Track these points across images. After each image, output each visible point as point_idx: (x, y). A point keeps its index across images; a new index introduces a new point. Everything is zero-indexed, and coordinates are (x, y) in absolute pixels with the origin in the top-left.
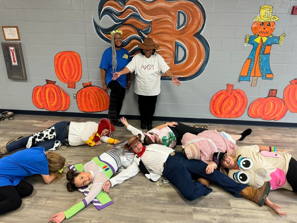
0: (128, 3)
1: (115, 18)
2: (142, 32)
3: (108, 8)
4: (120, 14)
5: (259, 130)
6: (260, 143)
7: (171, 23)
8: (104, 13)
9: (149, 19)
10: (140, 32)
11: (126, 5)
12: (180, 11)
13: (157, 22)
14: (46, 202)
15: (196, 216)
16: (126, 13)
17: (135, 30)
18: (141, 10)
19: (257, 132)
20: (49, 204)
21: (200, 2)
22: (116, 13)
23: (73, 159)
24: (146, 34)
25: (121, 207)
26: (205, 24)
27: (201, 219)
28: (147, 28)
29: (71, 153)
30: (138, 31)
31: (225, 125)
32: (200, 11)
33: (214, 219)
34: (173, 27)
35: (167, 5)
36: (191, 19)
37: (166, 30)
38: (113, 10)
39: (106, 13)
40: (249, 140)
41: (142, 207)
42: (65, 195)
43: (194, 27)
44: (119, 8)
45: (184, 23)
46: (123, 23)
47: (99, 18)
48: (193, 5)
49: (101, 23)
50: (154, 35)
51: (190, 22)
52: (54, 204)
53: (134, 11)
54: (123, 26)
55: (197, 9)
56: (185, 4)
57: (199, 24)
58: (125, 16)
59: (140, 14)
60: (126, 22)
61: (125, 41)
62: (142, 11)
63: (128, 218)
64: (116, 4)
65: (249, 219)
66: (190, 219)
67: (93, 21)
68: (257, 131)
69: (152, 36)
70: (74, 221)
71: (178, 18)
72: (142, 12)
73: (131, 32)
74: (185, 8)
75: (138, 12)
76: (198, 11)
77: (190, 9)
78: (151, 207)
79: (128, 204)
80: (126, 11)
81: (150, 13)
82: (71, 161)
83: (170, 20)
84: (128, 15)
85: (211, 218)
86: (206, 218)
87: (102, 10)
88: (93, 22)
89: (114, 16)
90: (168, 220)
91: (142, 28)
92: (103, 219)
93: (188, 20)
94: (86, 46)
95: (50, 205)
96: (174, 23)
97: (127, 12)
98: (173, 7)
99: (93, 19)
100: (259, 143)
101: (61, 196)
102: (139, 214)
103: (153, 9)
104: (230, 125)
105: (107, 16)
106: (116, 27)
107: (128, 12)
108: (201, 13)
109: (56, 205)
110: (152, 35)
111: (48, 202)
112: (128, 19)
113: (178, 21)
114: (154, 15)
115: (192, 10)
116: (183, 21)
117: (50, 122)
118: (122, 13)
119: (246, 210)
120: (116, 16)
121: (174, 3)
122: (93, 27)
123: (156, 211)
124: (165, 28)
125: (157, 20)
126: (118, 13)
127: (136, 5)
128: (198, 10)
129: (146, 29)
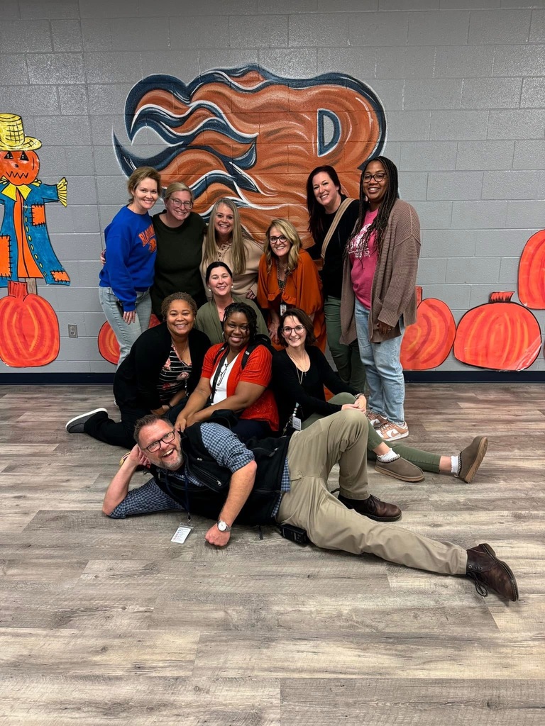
0: (198, 95)
1: (167, 133)
2: (234, 165)
3: (151, 109)
4: (180, 123)
5: (531, 390)
6: (536, 416)
7: (303, 139)
8: (140, 122)
9: (249, 131)
10: (231, 163)
11: (193, 100)
12: (324, 109)
13: (272, 137)
14: (5, 573)
15: (397, 582)
16: (192, 121)
17: (217, 159)
18: (229, 111)
19: (527, 395)
20: (13, 575)
21: (369, 87)
22: (169, 120)
23: (73, 473)
24: (244, 168)
25: (202, 573)
26: (386, 140)
27: (410, 587)
28: (247, 154)
29: (68, 461)
30: (225, 162)
31: (447, 385)
32: (372, 109)
33: (442, 586)
34: (309, 150)
35: (292, 98)
36: (351, 129)
37: (292, 158)
38: (162, 113)
39: (143, 121)
40: (510, 413)
41: (258, 569)
42: (56, 553)
43: (359, 148)
44: (176, 108)
45: (334, 138)
46: (188, 144)
47: (129, 133)
48: (354, 96)
49: (133, 147)
50: (263, 169)
51: (349, 137)
52: (26, 575)
53: (213, 113)
54: (187, 151)
55: (365, 105)
56: (334, 93)
57: (370, 139)
58: (192, 126)
59: (227, 121)
60: (195, 142)
61: (194, 187)
62: (232, 113)
63: (223, 596)
64: (170, 100)
65: (531, 581)
66: (382, 590)
67: (113, 141)
68: (525, 392)
69: (260, 172)
70: (82, 611)
71: (320, 127)
72: (231, 115)
73: (208, 166)
74: (335, 102)
75: (224, 116)
76: (367, 109)
77: (348, 104)
78: (279, 569)
79: (221, 564)
80: (194, 115)
81: (252, 117)
82: (69, 478)
83: (300, 133)
84: (198, 123)
85: (435, 584)
86: (421, 584)
87: (134, 115)
88: (113, 143)
89: (165, 127)
90: (327, 595)
91: (234, 153)
92: (158, 601)
93: (343, 131)
94: (98, 203)
95: (17, 578)
96: (310, 139)
97: (196, 118)
98: (306, 102)
99: (113, 138)
100: (533, 417)
101: (46, 558)
102: (250, 585)
103: (259, 107)
104: (458, 384)
105: (148, 129)
106: (171, 154)
107: (200, 116)
108: (374, 114)
109: (32, 577)
110: (260, 170)
111: (10, 572)
112: (199, 134)
113: (320, 134)
114: (260, 123)
115: (351, 107)
116: (333, 133)
117: (10, 398)
118: (184, 119)
119: (521, 560)
120: (170, 127)
121: (309, 93)
122: (114, 157)
123: (292, 575)
124: (289, 153)
125: (269, 134)
126: (174, 120)
127: (218, 101)
128: (367, 106)
129: (245, 156)
